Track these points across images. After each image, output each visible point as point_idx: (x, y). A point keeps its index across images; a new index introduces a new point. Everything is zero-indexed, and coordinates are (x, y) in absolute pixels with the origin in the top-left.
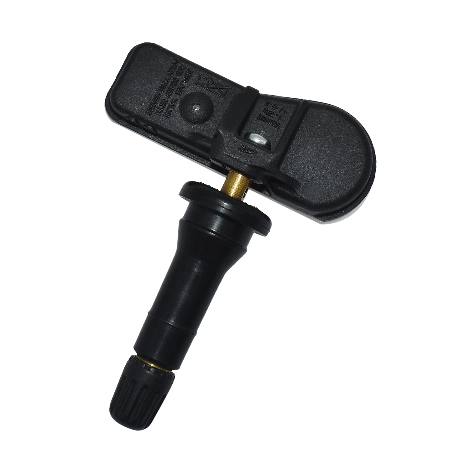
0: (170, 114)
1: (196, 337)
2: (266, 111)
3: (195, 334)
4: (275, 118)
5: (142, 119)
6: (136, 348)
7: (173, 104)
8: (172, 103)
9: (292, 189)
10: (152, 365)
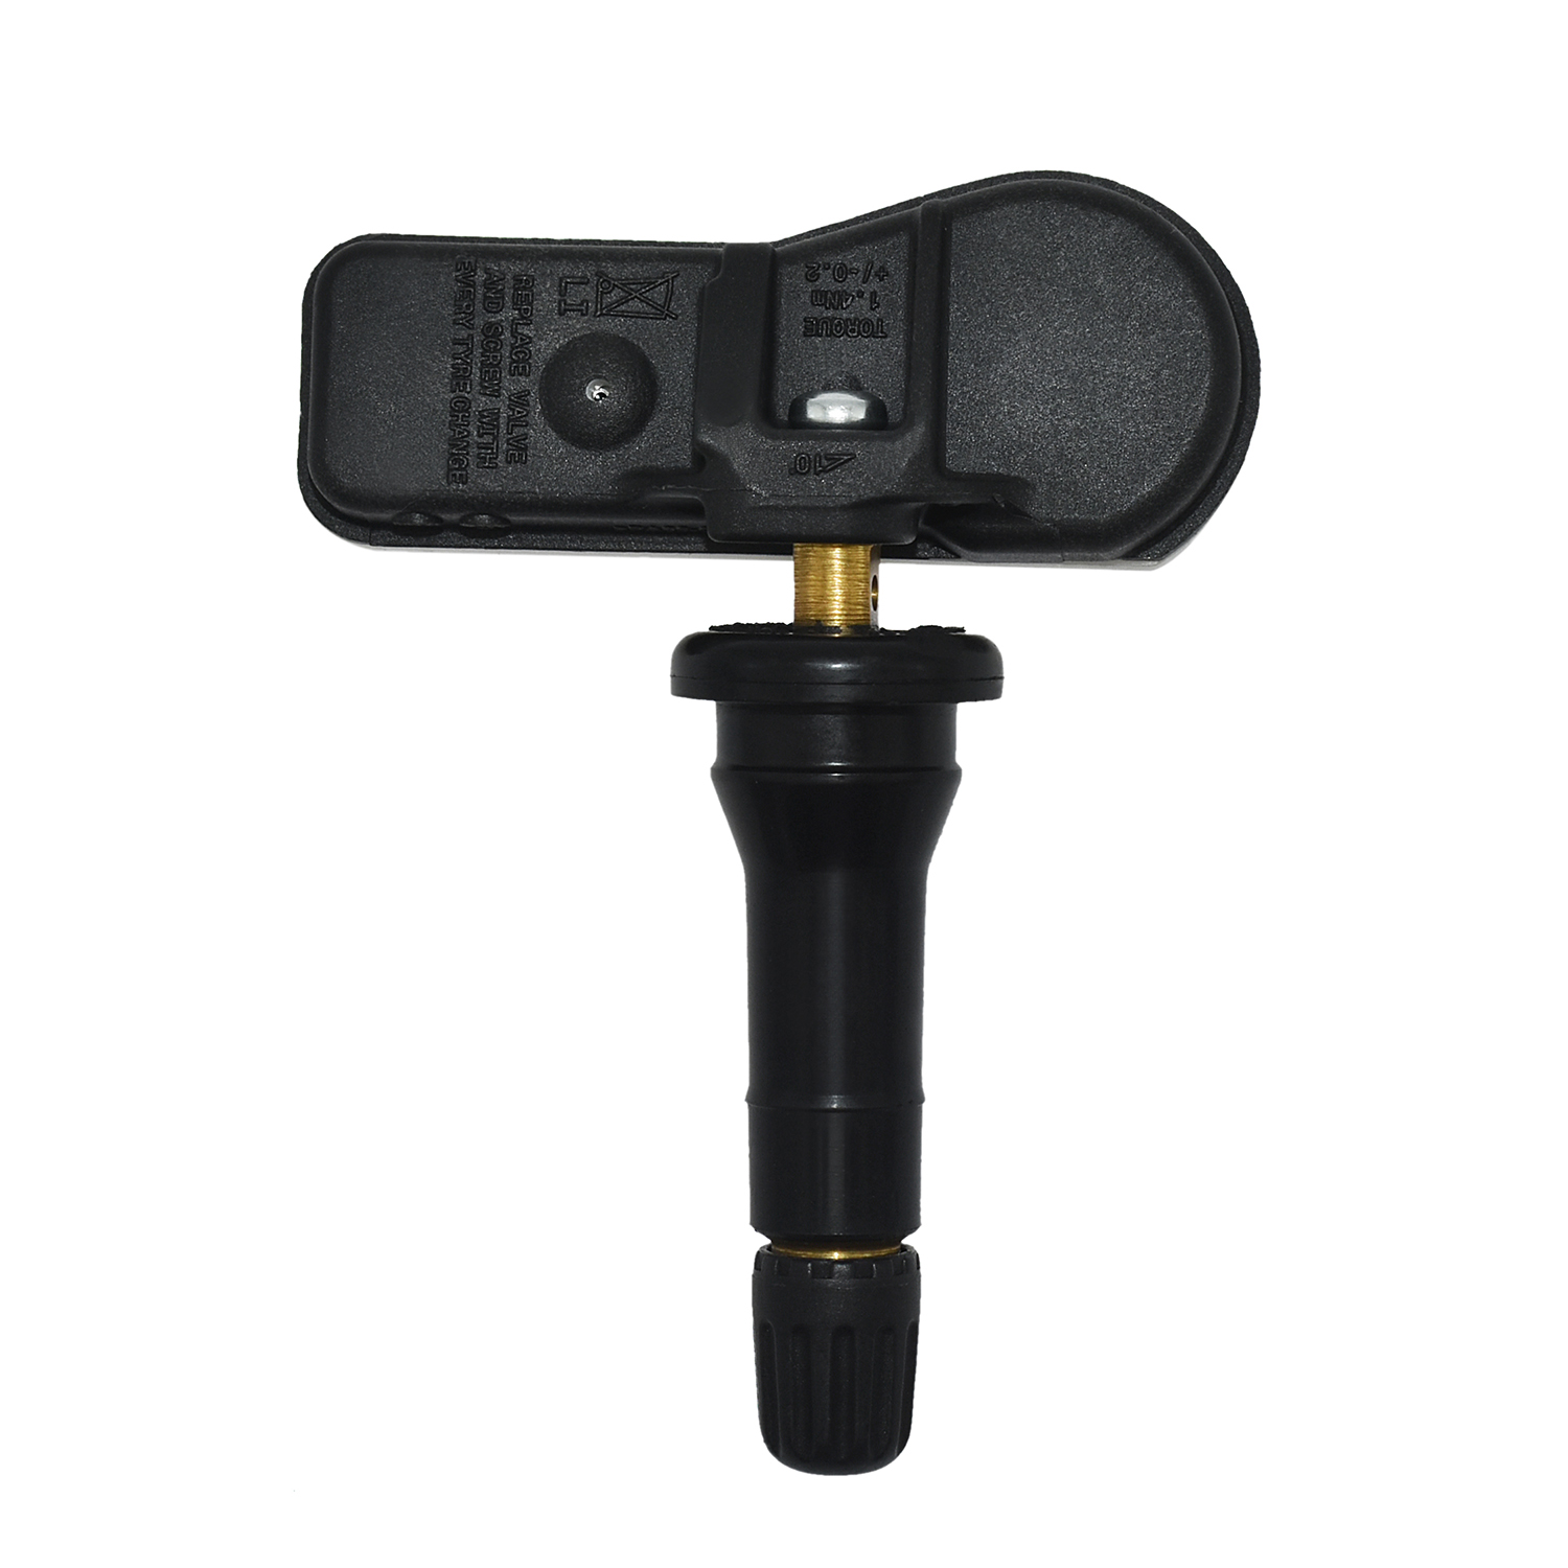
0: (526, 449)
1: (926, 1108)
2: (819, 297)
3: (921, 1099)
4: (858, 308)
5: (447, 504)
6: (760, 1222)
7: (519, 412)
8: (513, 410)
9: (1016, 512)
10: (836, 1255)
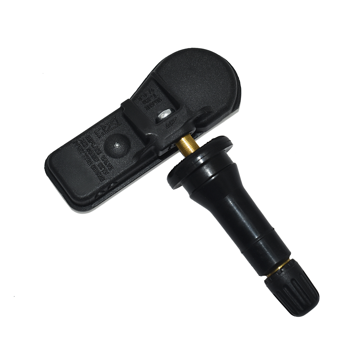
0: (112, 166)
5: (104, 187)
7: (105, 160)
10: (279, 268)
